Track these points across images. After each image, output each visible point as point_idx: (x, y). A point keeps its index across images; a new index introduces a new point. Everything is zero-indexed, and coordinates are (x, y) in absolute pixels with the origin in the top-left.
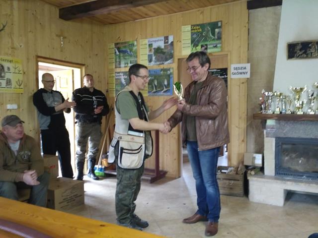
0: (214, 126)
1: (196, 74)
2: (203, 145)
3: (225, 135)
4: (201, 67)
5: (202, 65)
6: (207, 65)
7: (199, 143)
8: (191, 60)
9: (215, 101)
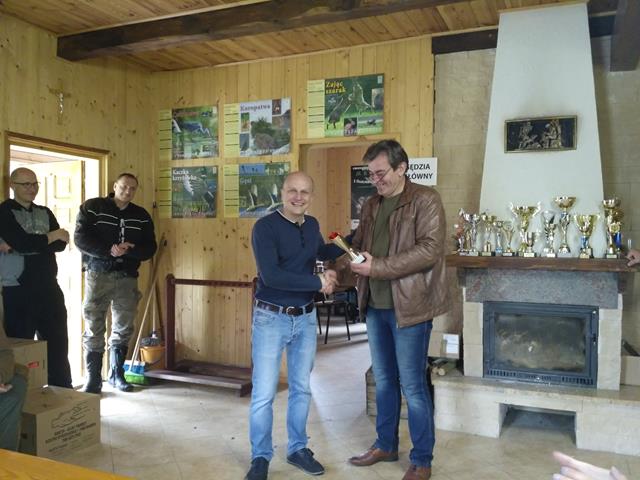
1: (385, 183)
4: (392, 170)
5: (395, 166)
6: (403, 165)
8: (372, 159)
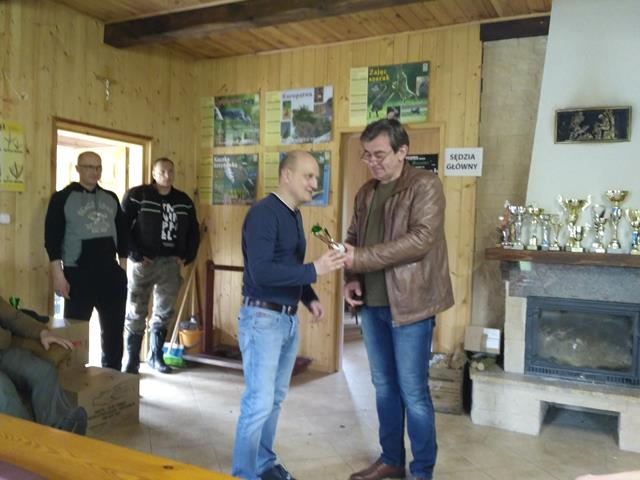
0: (423, 274)
2: (402, 313)
3: (445, 290)
7: (394, 311)
9: (423, 221)
